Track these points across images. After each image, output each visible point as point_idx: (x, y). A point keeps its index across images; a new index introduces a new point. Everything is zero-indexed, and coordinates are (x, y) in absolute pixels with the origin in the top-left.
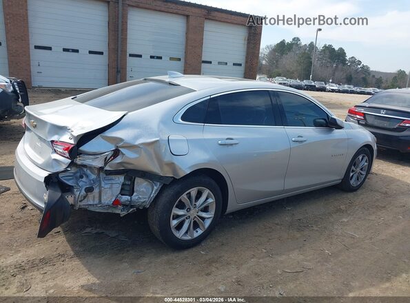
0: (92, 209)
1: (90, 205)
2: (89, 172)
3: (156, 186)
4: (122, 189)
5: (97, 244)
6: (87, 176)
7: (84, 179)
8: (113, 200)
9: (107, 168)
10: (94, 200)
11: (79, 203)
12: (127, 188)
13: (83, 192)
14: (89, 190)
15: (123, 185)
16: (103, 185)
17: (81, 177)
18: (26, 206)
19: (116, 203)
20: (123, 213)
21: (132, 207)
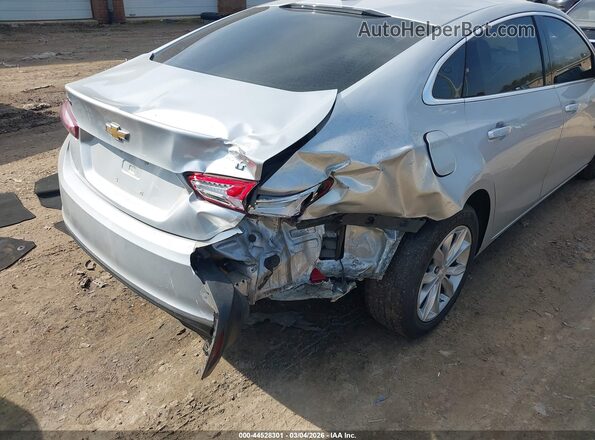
0: (278, 297)
1: (275, 290)
2: (261, 225)
3: (391, 236)
4: (323, 248)
5: (272, 348)
6: (261, 235)
7: (257, 243)
8: (310, 272)
9: (306, 216)
10: (279, 280)
11: (258, 292)
12: (332, 245)
13: (264, 270)
14: (272, 263)
15: (325, 238)
16: (291, 248)
17: (252, 239)
18: (89, 281)
19: (317, 276)
20: (336, 296)
21: (349, 281)
